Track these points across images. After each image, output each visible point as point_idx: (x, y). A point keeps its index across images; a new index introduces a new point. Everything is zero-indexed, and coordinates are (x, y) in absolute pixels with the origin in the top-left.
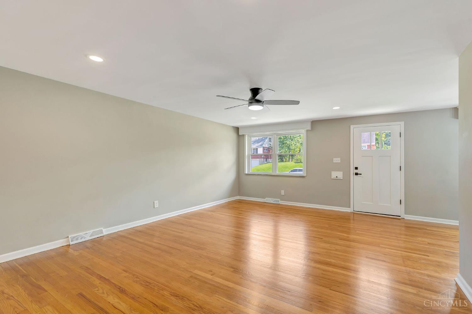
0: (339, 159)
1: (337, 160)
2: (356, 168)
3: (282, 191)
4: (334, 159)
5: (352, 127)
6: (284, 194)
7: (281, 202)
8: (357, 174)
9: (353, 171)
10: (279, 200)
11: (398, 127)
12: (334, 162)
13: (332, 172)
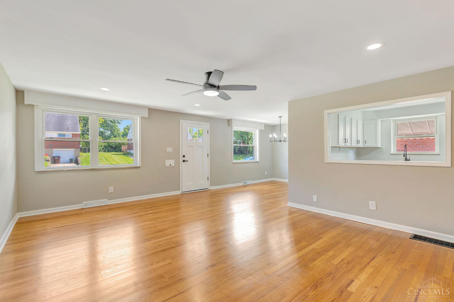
0: (171, 148)
1: (170, 150)
2: (184, 156)
3: (110, 188)
4: (168, 148)
5: (181, 121)
6: (113, 191)
7: (108, 202)
8: (184, 161)
9: (182, 159)
10: (107, 200)
11: (206, 126)
12: (167, 151)
13: (166, 160)
